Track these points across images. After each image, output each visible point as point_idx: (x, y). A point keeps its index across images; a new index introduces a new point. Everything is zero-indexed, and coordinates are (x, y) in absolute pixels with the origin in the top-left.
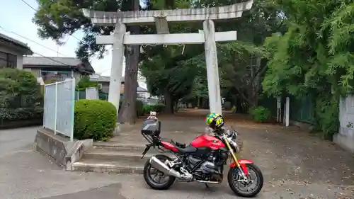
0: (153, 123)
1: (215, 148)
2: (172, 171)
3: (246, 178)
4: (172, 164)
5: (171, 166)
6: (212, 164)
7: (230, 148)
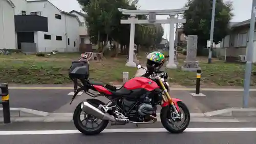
0: (82, 65)
1: (150, 90)
2: (107, 115)
3: (179, 115)
4: (107, 108)
5: (106, 111)
6: (150, 106)
7: (165, 88)
